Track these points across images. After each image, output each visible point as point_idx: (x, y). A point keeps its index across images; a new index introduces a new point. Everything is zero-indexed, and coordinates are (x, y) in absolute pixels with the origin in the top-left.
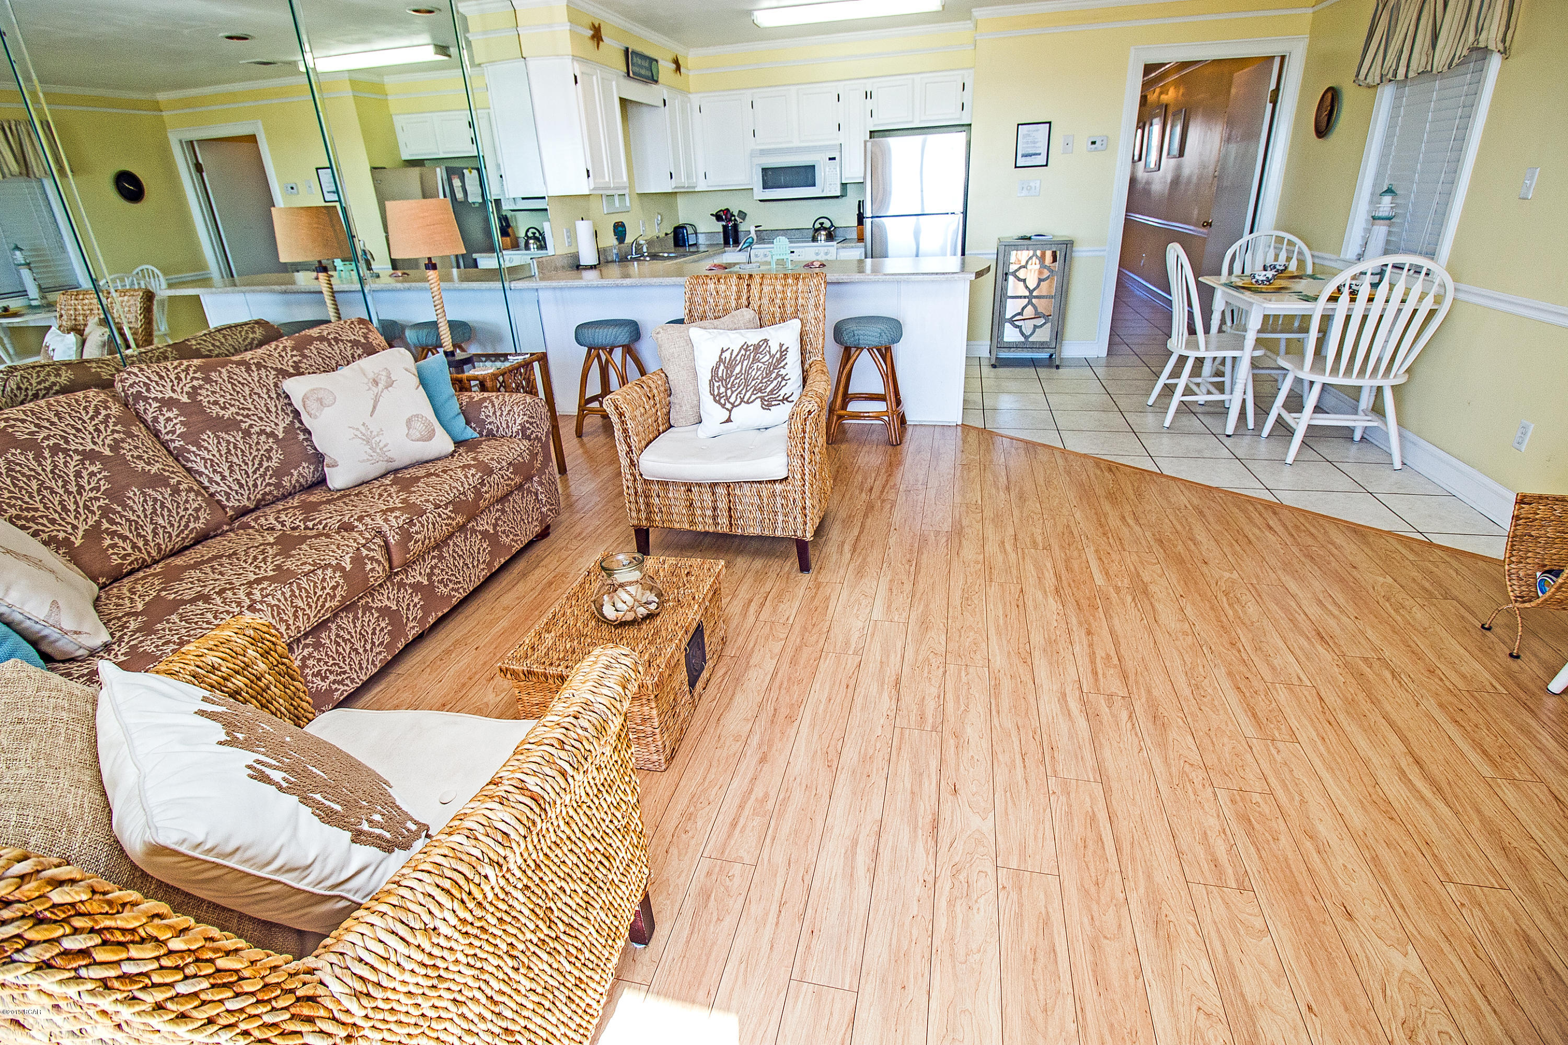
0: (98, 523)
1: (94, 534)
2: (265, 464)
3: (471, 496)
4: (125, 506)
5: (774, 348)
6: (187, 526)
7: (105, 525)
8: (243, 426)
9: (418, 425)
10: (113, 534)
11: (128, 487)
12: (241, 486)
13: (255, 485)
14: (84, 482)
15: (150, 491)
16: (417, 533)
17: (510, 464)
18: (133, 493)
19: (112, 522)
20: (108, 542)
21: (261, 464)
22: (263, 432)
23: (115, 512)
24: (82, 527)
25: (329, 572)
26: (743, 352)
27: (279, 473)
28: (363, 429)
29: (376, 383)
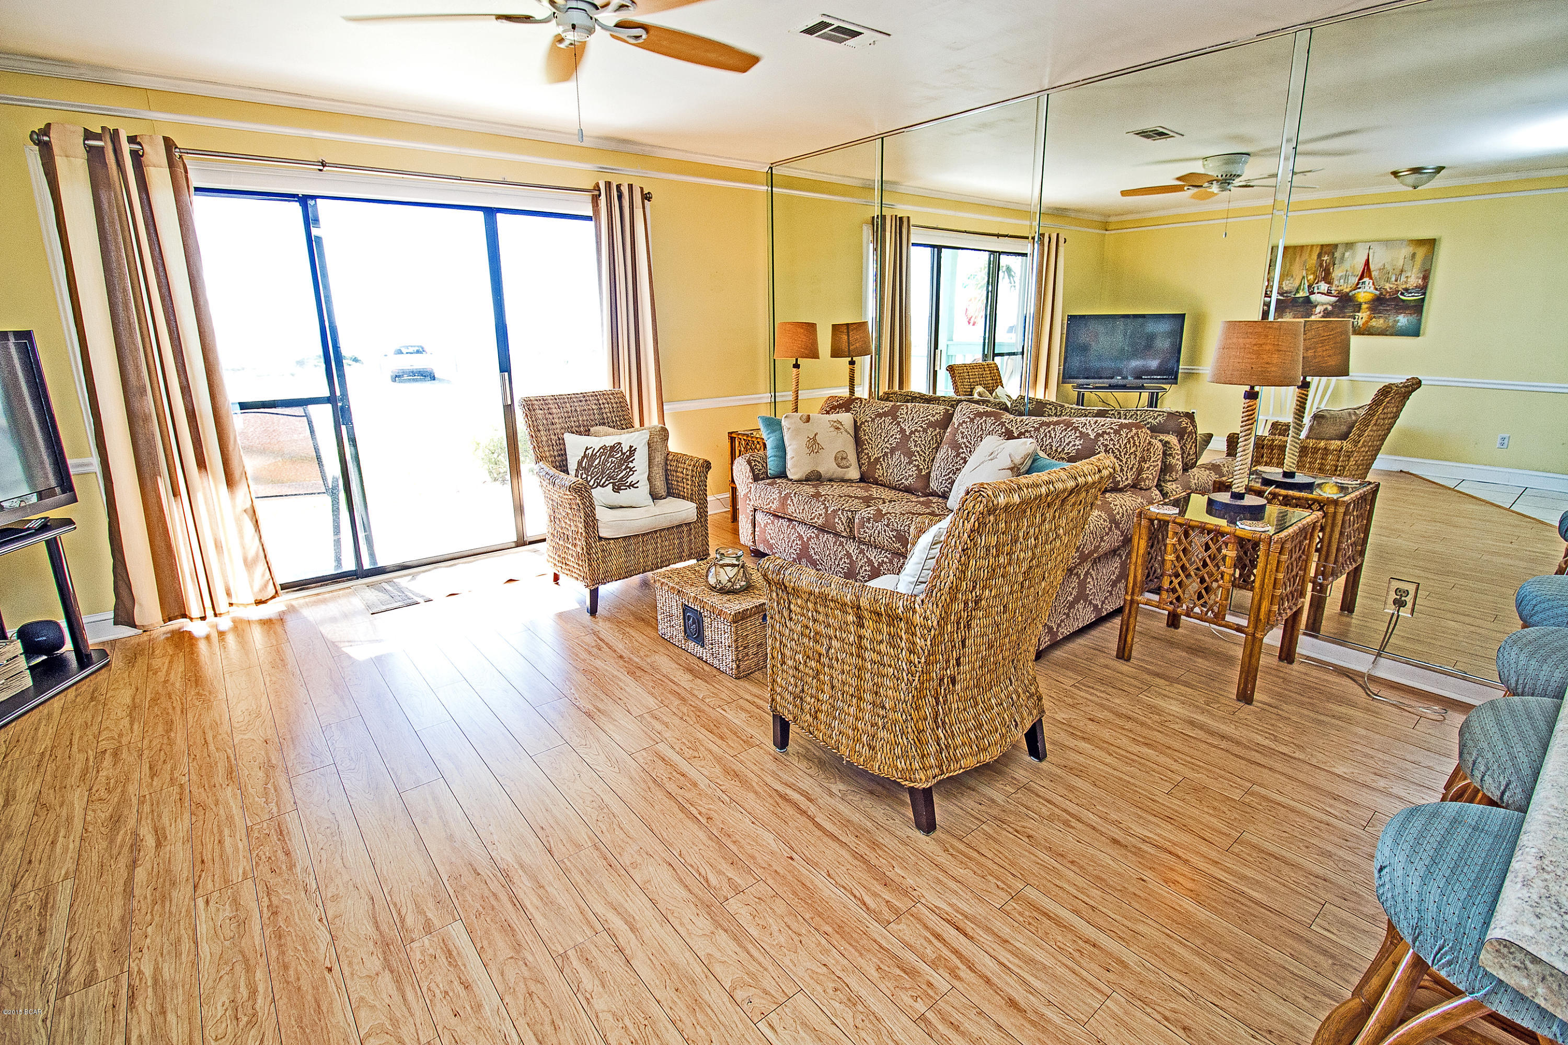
19: (884, 460)
29: (991, 454)
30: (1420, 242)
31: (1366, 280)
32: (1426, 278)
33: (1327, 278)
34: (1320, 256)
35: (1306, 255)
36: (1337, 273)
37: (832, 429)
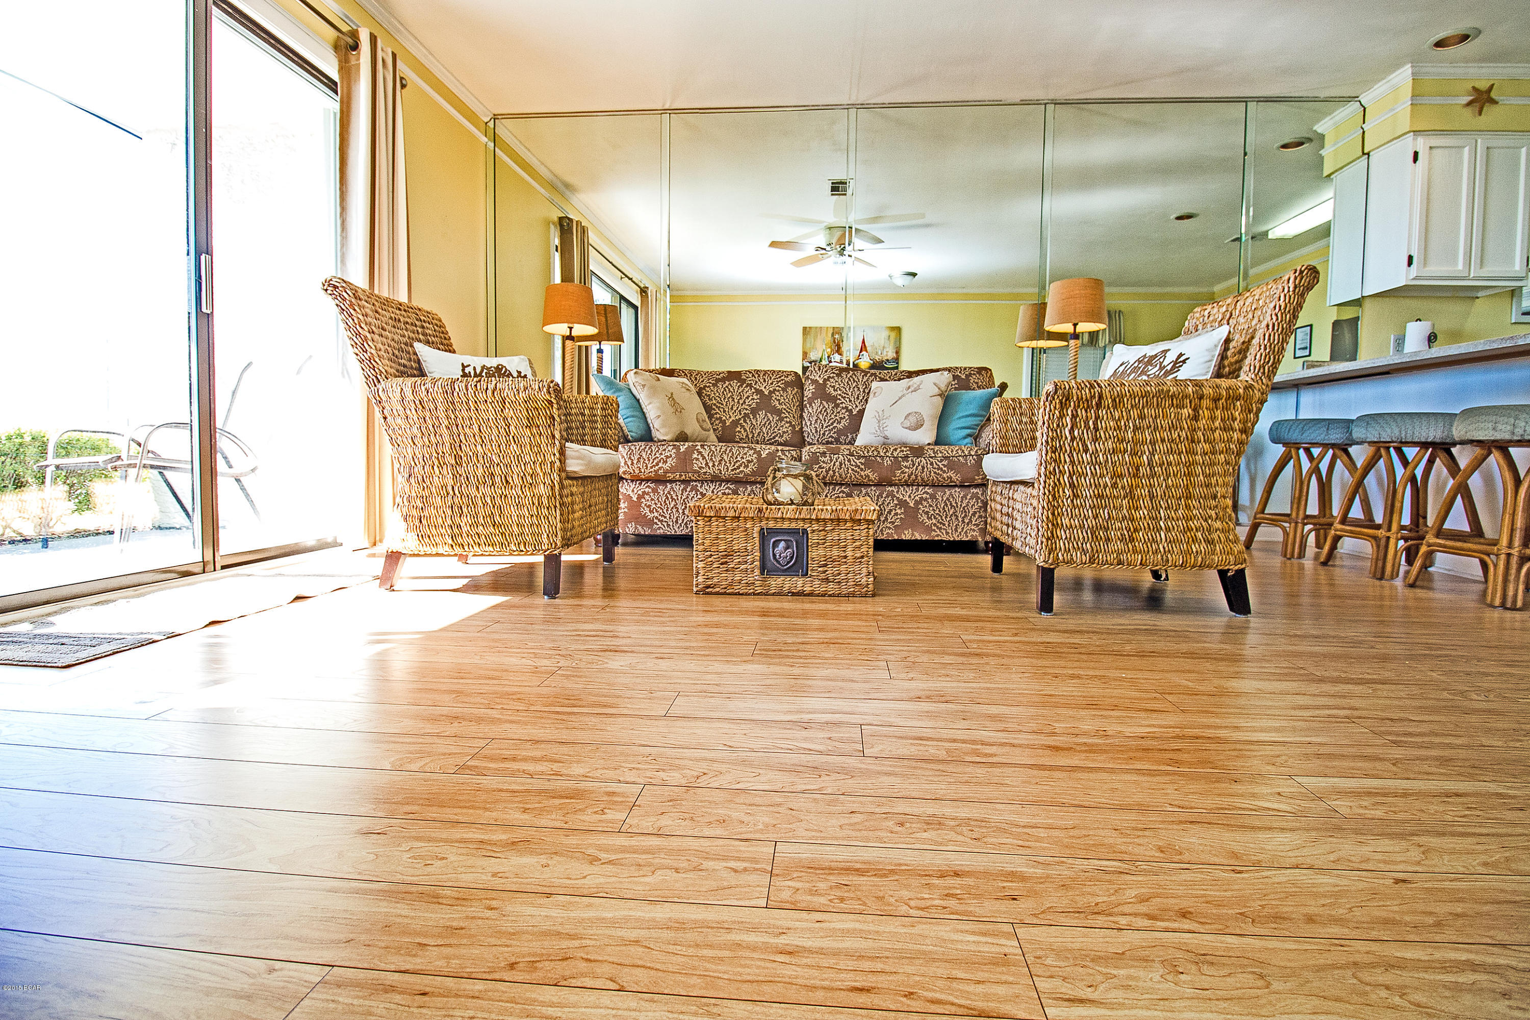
0: (740, 419)
1: (736, 423)
2: (835, 425)
3: (887, 462)
4: (755, 417)
5: (1171, 357)
6: (774, 438)
7: (742, 421)
8: (838, 401)
9: (913, 419)
10: (742, 426)
11: (761, 410)
12: (816, 432)
13: (824, 434)
14: (747, 401)
15: (769, 415)
16: (824, 462)
17: (946, 458)
18: (762, 414)
19: (745, 421)
20: (738, 429)
21: (832, 424)
22: (846, 408)
23: (749, 417)
24: (733, 418)
25: (751, 452)
26: (1136, 364)
27: (839, 432)
28: (881, 413)
29: (909, 388)
30: (893, 329)
31: (864, 353)
32: (897, 353)
33: (839, 351)
34: (833, 335)
35: (824, 334)
36: (844, 349)
37: (684, 390)
